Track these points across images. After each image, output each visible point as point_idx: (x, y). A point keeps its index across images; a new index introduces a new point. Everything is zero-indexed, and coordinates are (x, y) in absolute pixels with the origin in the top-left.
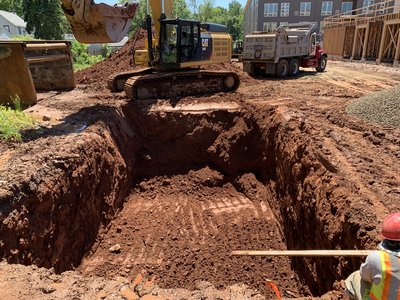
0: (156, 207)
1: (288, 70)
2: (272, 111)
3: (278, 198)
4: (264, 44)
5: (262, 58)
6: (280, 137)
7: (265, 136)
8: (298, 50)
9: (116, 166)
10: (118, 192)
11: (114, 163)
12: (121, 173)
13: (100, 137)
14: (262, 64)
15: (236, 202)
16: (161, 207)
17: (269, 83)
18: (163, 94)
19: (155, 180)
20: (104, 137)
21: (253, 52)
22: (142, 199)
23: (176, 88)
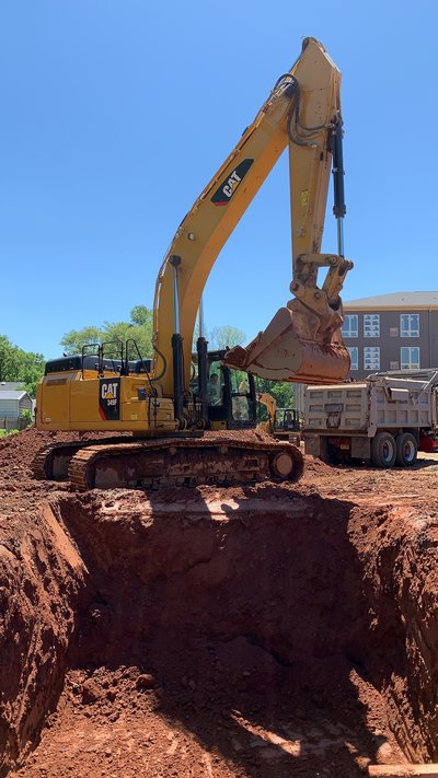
0: (119, 742)
1: (396, 453)
2: (381, 516)
3: (416, 715)
4: (344, 400)
5: (342, 427)
6: (407, 566)
7: (371, 571)
8: (411, 417)
9: (38, 628)
10: (32, 696)
11: (33, 621)
12: (44, 649)
13: (11, 556)
14: (344, 440)
15: (315, 733)
16: (131, 743)
17: (362, 474)
18: (147, 482)
19: (119, 674)
20: (19, 558)
21: (324, 416)
22: (86, 721)
23: (175, 470)
